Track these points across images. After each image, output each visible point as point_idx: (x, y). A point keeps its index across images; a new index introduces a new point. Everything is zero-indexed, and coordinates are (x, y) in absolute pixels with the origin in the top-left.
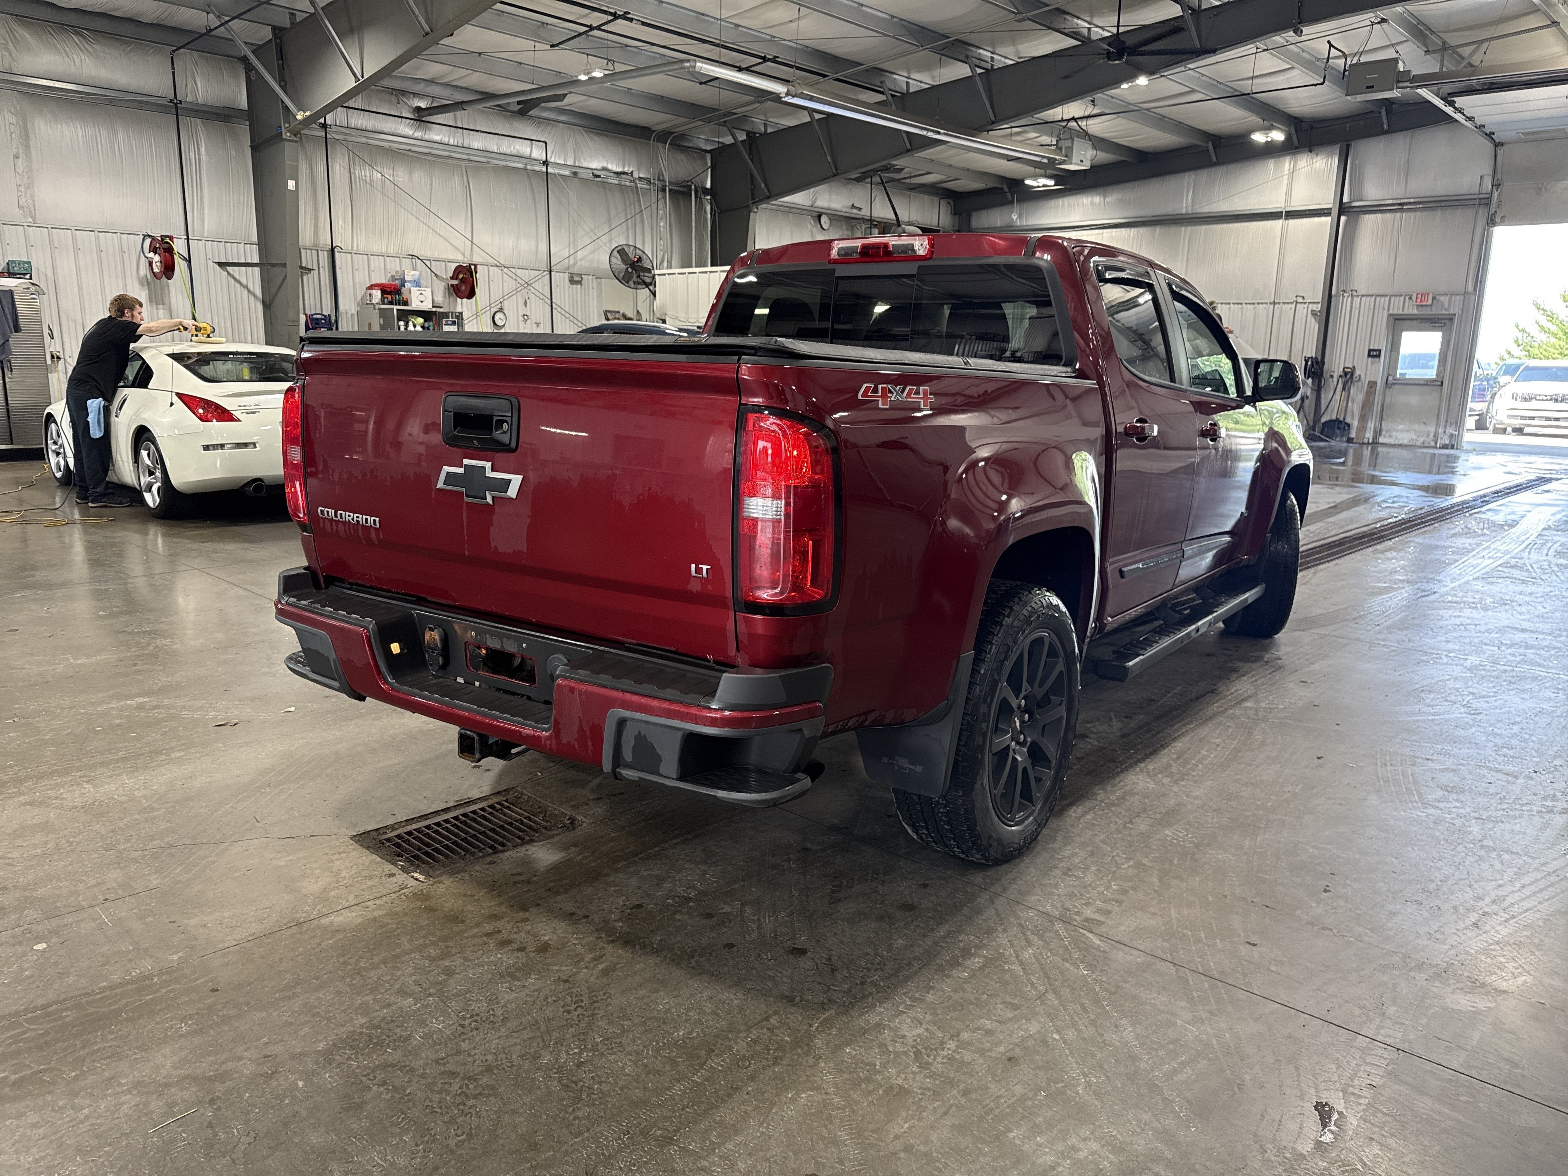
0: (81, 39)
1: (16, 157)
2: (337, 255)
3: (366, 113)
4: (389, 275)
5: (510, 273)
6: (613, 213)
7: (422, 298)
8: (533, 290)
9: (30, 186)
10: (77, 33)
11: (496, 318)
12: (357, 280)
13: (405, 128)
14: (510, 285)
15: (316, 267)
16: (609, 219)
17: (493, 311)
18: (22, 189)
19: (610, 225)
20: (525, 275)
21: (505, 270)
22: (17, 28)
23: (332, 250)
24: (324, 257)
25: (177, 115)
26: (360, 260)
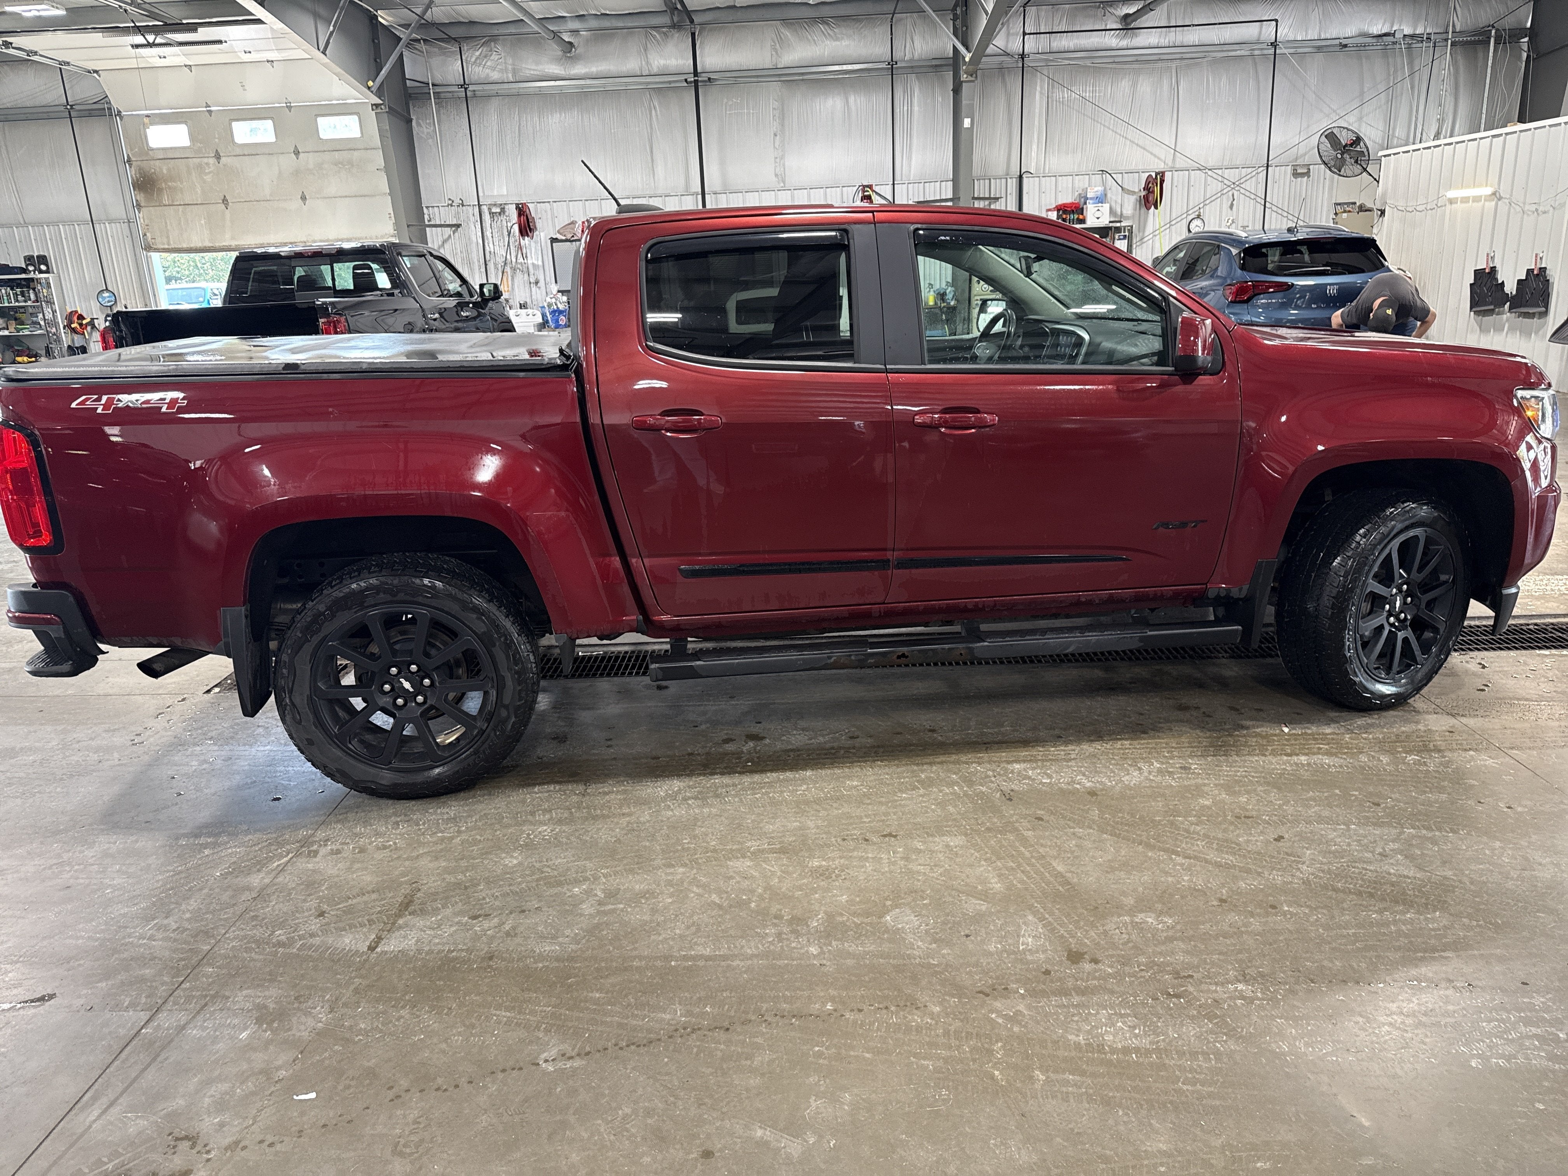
0: (826, 27)
1: (775, 135)
2: (1025, 181)
3: (1070, 34)
4: (1077, 193)
5: (1215, 176)
6: (1367, 86)
7: (1098, 214)
8: (1242, 191)
9: (782, 157)
10: (825, 23)
11: (1192, 226)
12: (1043, 203)
13: (1111, 40)
14: (1215, 186)
15: (1003, 195)
16: (1362, 93)
17: (1190, 218)
18: (778, 160)
19: (1362, 100)
20: (1232, 175)
21: (1210, 173)
22: (783, 30)
23: (1021, 177)
24: (1013, 184)
25: (892, 75)
26: (1048, 183)
